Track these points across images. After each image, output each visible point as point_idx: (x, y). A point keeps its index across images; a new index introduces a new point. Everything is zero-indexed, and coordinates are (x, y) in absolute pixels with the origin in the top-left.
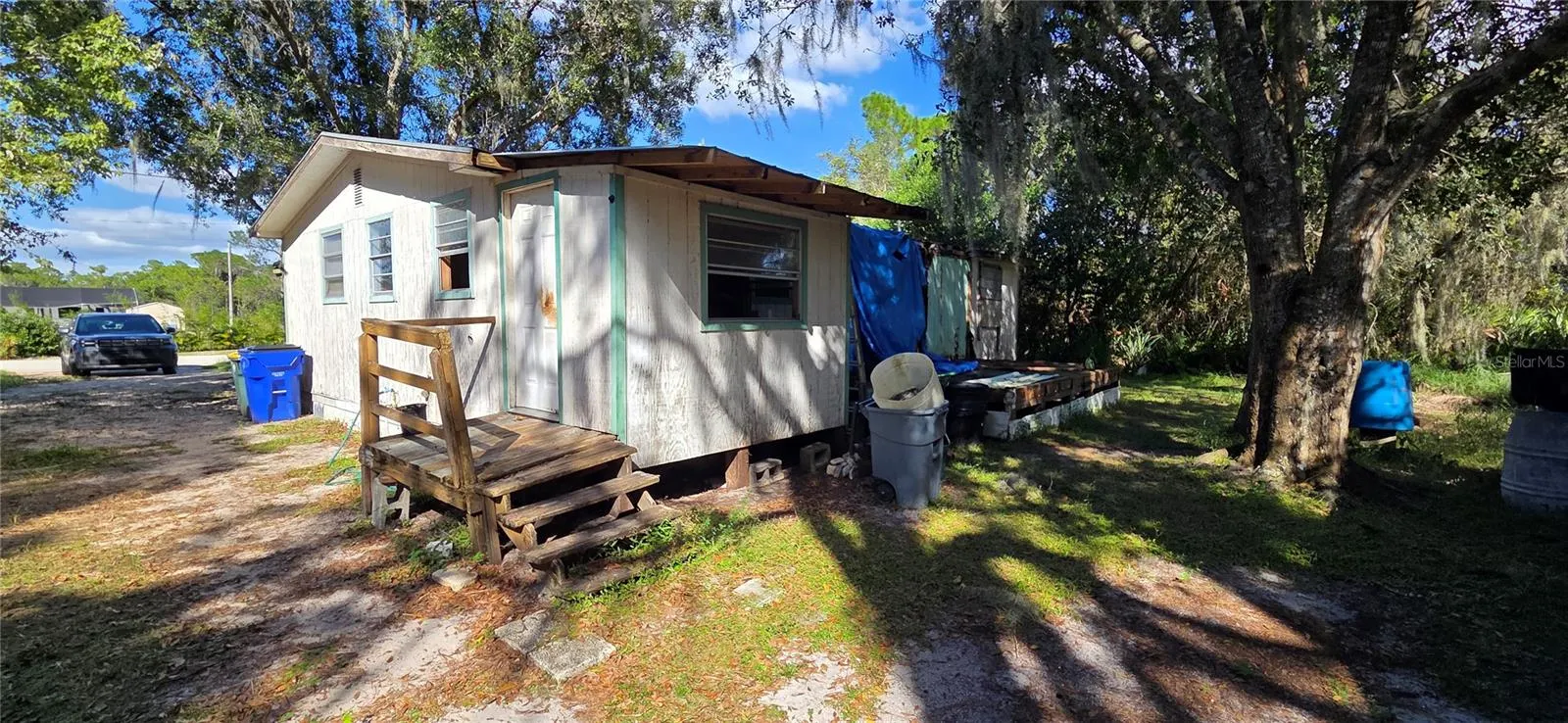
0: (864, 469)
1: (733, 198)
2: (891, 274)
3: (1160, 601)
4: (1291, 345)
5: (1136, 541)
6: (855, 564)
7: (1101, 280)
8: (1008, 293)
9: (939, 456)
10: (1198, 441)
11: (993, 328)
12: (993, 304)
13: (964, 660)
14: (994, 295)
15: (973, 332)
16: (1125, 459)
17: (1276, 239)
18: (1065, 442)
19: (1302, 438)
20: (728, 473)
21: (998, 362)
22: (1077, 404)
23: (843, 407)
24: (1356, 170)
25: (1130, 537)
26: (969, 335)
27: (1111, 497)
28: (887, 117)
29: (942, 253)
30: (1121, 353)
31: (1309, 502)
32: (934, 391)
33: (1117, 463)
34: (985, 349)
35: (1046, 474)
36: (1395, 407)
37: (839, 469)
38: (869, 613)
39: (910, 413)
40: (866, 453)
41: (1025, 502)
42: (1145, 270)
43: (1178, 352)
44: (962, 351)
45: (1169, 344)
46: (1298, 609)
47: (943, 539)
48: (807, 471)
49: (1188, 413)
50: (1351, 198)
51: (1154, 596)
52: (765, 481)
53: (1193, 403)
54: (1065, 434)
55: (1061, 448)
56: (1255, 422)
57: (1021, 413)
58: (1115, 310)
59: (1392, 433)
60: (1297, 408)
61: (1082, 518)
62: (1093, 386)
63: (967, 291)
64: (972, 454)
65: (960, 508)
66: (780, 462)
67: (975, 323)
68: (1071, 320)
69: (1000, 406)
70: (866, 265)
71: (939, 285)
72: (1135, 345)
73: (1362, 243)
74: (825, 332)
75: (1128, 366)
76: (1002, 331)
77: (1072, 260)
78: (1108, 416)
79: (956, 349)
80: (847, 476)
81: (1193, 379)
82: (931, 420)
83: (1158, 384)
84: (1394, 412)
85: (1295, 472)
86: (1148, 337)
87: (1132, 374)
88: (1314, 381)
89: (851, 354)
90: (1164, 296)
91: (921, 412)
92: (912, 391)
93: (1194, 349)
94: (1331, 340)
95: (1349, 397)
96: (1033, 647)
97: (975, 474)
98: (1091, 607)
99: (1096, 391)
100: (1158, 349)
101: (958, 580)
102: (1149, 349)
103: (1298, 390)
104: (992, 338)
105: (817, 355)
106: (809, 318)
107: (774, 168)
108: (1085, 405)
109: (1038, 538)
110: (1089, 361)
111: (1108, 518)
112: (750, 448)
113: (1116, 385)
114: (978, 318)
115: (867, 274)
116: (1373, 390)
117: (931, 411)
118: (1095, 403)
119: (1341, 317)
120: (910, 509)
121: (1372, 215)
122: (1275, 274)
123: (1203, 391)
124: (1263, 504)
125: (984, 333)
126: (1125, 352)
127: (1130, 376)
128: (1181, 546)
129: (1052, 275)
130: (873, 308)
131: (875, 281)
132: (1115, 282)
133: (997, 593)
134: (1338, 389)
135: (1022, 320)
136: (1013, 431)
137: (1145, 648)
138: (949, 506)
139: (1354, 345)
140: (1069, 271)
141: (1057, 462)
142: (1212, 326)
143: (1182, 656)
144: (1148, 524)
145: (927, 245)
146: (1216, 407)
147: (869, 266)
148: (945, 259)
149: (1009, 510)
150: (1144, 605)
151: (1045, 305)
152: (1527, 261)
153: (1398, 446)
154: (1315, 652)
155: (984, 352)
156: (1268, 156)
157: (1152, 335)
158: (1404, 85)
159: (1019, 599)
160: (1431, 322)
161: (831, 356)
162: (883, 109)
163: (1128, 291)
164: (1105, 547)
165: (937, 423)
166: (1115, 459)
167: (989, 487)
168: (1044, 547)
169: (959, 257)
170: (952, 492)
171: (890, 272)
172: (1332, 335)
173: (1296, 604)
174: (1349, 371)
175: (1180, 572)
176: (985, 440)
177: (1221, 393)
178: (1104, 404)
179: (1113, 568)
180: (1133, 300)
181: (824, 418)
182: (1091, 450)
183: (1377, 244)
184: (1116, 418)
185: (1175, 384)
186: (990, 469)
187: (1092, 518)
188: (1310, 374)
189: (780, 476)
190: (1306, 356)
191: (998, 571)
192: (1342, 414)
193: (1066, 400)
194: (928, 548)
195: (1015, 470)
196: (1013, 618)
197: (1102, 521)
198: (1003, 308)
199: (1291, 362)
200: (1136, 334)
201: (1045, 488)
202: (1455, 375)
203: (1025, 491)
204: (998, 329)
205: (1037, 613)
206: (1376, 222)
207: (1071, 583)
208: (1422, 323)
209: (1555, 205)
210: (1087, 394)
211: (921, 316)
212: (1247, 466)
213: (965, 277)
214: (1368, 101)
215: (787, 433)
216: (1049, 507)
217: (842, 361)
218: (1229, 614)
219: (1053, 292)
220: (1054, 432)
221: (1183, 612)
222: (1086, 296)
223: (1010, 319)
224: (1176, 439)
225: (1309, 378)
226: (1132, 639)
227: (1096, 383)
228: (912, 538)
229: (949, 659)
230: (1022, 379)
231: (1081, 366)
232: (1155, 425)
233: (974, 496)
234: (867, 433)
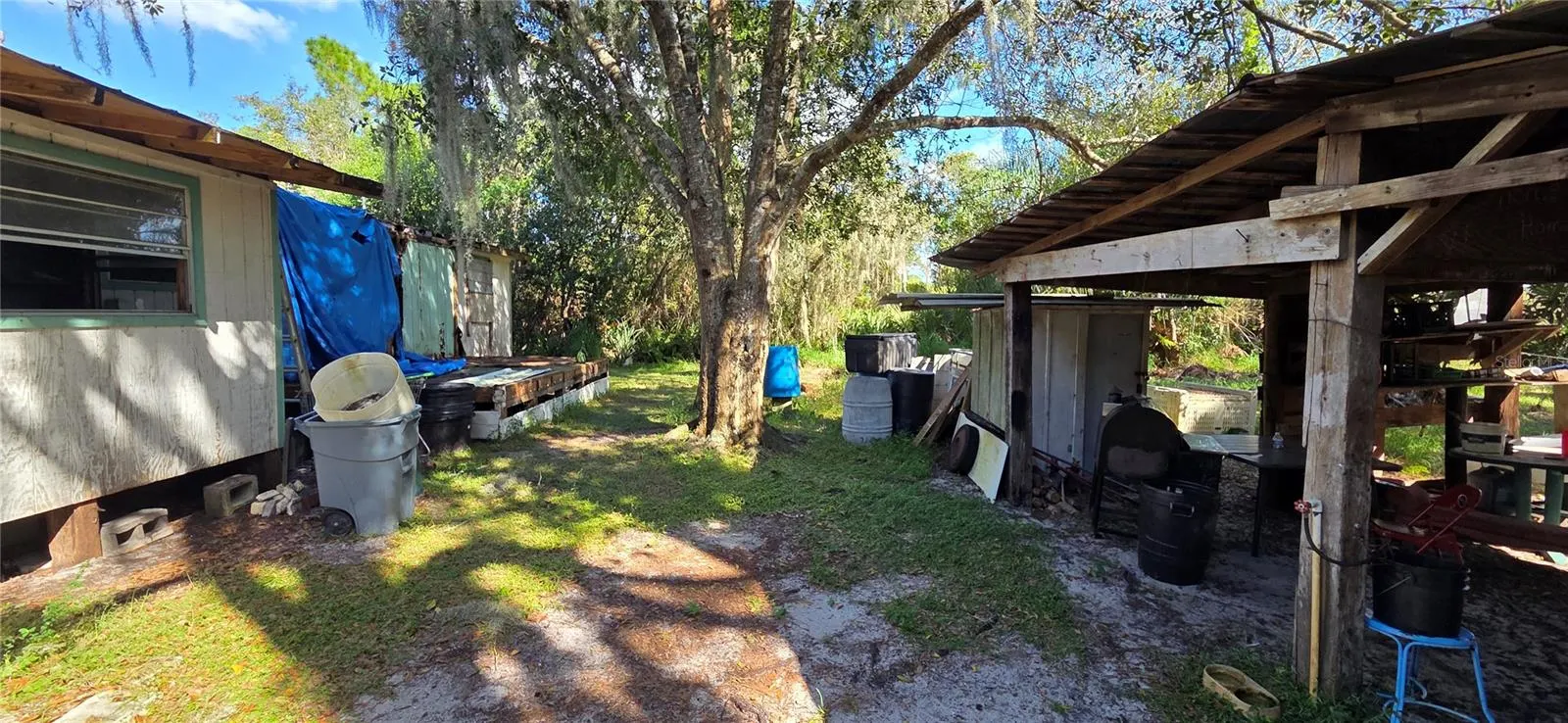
0: (308, 500)
1: (40, 127)
2: (348, 260)
3: (634, 571)
4: (725, 334)
5: (616, 518)
6: (288, 623)
7: (591, 279)
8: (500, 288)
9: (411, 470)
10: (668, 421)
11: (486, 324)
12: (483, 298)
13: (436, 694)
14: (485, 289)
15: (461, 327)
16: (610, 444)
17: (713, 250)
18: (556, 434)
19: (735, 409)
20: (52, 547)
21: (491, 359)
22: (570, 396)
23: (276, 426)
24: (760, 201)
25: (611, 516)
26: (457, 332)
27: (595, 482)
28: (345, 70)
29: (420, 239)
30: (611, 346)
31: (741, 459)
32: (400, 396)
33: (602, 449)
34: (477, 346)
35: (536, 470)
36: (790, 379)
37: (270, 505)
38: (307, 680)
39: (369, 424)
40: (311, 481)
41: (513, 501)
42: (626, 270)
43: (656, 344)
44: (450, 348)
45: (649, 337)
46: (732, 546)
47: (417, 563)
48: (218, 515)
49: (663, 396)
50: (757, 222)
51: (630, 565)
52: (136, 542)
53: (666, 387)
54: (558, 426)
55: (553, 441)
56: (705, 400)
57: (512, 410)
58: (604, 307)
59: (789, 399)
60: (732, 386)
61: (569, 507)
62: (584, 378)
63: (452, 282)
64: (457, 461)
65: (439, 522)
66: (165, 511)
67: (463, 318)
68: (566, 315)
69: (489, 406)
70: (310, 248)
71: (417, 275)
72: (620, 338)
73: (765, 257)
74: (240, 329)
75: (617, 357)
76: (494, 326)
77: (564, 257)
78: (597, 405)
79: (442, 347)
80: (284, 512)
81: (668, 366)
82: (399, 430)
83: (641, 372)
84: (790, 383)
85: (732, 436)
86: (632, 331)
87: (621, 366)
88: (741, 364)
89: (285, 359)
90: (644, 294)
91: (383, 421)
92: (373, 397)
93: (668, 340)
94: (750, 331)
95: (762, 374)
96: (514, 652)
97: (460, 482)
98: (574, 592)
99: (586, 383)
100: (641, 341)
101: (433, 604)
102: (634, 342)
103: (731, 371)
104: (484, 333)
105: (227, 360)
106: (209, 310)
107: (118, 93)
108: (577, 396)
109: (526, 538)
110: (581, 354)
111: (593, 501)
112: (100, 501)
113: (605, 375)
114: (467, 313)
115: (313, 257)
116: (778, 368)
117: (397, 420)
118: (586, 394)
119: (755, 313)
120: (374, 536)
121: (770, 236)
122: (714, 278)
123: (676, 376)
124: (712, 468)
125: (474, 329)
126: (614, 345)
127: (618, 366)
128: (651, 516)
129: (545, 271)
130: (324, 299)
131: (324, 266)
132: (603, 280)
133: (476, 607)
134: (756, 368)
135: (516, 316)
136: (504, 430)
137: (619, 617)
138: (426, 523)
139: (764, 335)
140: (562, 267)
141: (547, 456)
142: (680, 321)
143: (649, 612)
144: (626, 501)
145: (399, 228)
146: (683, 389)
147: (315, 247)
148: (424, 246)
149: (496, 513)
150: (620, 577)
151: (541, 302)
152: (853, 277)
153: (793, 408)
154: (742, 579)
155: (475, 348)
156: (705, 180)
157: (636, 328)
158: (785, 143)
159: (500, 606)
160: (811, 316)
161: (253, 360)
162: (339, 60)
163: (614, 290)
164: (589, 531)
165: (408, 431)
166: (601, 445)
167: (475, 494)
168: (531, 545)
169: (440, 245)
170: (431, 507)
171: (348, 257)
172: (751, 327)
173: (730, 543)
174: (761, 356)
175: (650, 538)
176: (473, 443)
177: (687, 376)
178: (595, 394)
179: (595, 548)
180: (619, 298)
181: (242, 441)
182: (580, 439)
183: (774, 258)
184: (605, 407)
185: (654, 372)
186: (476, 473)
187: (577, 504)
188: (739, 357)
189: (166, 531)
190: (735, 344)
191: (480, 583)
192: (759, 387)
193: (559, 393)
194: (395, 576)
195: (504, 471)
196: (493, 628)
197: (588, 506)
198: (495, 302)
199: (726, 349)
200: (623, 329)
201: (535, 483)
202: (823, 353)
203: (514, 490)
204: (490, 324)
205: (519, 615)
206: (773, 242)
207: (555, 574)
208: (806, 318)
209: (865, 242)
210: (578, 386)
211: (394, 309)
212: (701, 436)
213: (449, 268)
214: (764, 150)
215: (178, 469)
216: (538, 504)
217: (272, 365)
218: (685, 565)
219: (548, 287)
220: (548, 426)
221: (651, 574)
222: (578, 292)
223: (503, 316)
224: (652, 420)
225: (738, 361)
226: (608, 613)
227: (587, 374)
228: (372, 570)
229: (415, 701)
230: (513, 375)
231: (574, 360)
232: (637, 409)
233: (457, 506)
234: (309, 455)
